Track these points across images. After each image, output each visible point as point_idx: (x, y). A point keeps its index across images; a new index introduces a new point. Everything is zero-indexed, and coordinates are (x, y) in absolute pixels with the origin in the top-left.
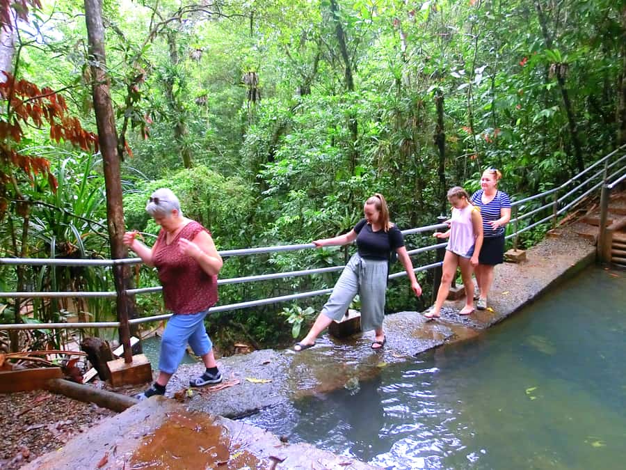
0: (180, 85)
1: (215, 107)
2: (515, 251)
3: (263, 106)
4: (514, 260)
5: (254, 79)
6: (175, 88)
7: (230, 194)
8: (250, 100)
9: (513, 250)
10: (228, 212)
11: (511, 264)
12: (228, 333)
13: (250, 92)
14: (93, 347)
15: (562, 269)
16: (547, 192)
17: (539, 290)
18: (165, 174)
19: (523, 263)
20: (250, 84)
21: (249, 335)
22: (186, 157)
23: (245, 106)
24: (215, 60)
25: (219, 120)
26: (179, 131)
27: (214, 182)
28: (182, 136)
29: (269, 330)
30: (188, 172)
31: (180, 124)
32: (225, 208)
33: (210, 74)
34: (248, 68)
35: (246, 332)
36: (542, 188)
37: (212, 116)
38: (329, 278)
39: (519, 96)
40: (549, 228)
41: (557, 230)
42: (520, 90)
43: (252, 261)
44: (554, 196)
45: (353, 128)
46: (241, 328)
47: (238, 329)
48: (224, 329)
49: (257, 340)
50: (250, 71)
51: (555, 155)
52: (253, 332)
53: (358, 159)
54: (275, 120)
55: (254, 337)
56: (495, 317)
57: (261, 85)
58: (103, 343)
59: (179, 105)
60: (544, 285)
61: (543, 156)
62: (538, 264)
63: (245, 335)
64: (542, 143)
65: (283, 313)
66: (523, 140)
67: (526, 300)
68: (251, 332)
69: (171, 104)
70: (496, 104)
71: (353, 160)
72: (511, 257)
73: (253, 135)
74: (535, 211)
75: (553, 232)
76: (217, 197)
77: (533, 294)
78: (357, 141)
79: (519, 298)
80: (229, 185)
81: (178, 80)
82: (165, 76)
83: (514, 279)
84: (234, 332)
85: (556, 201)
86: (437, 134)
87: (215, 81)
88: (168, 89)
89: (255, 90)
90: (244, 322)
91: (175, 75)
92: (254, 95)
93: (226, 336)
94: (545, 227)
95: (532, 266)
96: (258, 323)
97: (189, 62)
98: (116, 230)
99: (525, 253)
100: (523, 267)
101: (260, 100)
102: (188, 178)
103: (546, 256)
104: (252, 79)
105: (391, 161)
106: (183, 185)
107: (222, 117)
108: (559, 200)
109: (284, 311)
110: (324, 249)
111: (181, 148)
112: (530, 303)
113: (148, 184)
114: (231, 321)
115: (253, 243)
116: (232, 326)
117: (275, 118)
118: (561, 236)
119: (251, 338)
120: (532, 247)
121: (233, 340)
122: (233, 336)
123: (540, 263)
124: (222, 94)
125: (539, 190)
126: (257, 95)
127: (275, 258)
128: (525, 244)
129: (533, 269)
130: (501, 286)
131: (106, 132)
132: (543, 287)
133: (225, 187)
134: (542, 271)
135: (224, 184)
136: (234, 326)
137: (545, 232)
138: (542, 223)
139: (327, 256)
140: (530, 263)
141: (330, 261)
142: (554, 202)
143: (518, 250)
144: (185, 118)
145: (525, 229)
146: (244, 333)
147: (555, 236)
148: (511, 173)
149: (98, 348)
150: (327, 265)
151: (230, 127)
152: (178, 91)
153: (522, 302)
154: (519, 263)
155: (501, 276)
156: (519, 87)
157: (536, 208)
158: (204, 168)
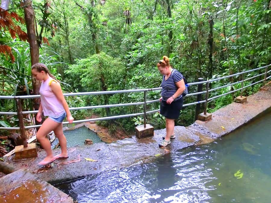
0: (94, 16)
1: (112, 27)
2: (241, 97)
3: (133, 26)
4: (240, 102)
5: (129, 14)
6: (93, 18)
7: (115, 65)
8: (127, 23)
9: (240, 96)
10: (114, 73)
11: (239, 104)
12: (114, 126)
13: (127, 19)
14: (13, 138)
15: (265, 108)
16: (262, 67)
17: (251, 118)
18: (88, 57)
19: (245, 103)
20: (127, 16)
21: (122, 128)
22: (97, 49)
23: (125, 26)
24: (112, 5)
25: (113, 33)
26: (94, 37)
27: (108, 60)
28: (95, 39)
29: (131, 126)
30: (97, 55)
31: (94, 34)
32: (112, 72)
33: (110, 12)
34: (126, 8)
35: (121, 126)
36: (259, 65)
37: (110, 31)
38: (155, 105)
39: (251, 18)
40: (261, 86)
41: (266, 87)
42: (252, 15)
43: (124, 96)
44: (265, 70)
45: (171, 35)
46: (120, 125)
47: (118, 125)
48: (112, 125)
49: (126, 130)
50: (127, 10)
51: (268, 49)
52: (125, 127)
53: (172, 50)
54: (136, 32)
55: (125, 129)
56: (225, 132)
57: (132, 16)
58: (19, 136)
59: (95, 25)
60: (254, 115)
61: (262, 49)
62: (253, 105)
63: (121, 128)
64: (262, 43)
65: (133, 120)
66: (252, 41)
67: (243, 123)
68: (123, 126)
69: (90, 25)
70: (238, 22)
71: (170, 50)
72: (239, 100)
73: (126, 39)
74: (256, 76)
75: (263, 88)
76: (109, 67)
77: (247, 120)
78: (171, 42)
79: (239, 122)
80: (115, 61)
81: (93, 14)
82: (88, 13)
83: (238, 111)
84: (117, 126)
85: (266, 72)
86: (209, 38)
87: (113, 15)
88: (89, 18)
89: (129, 18)
90: (121, 122)
91: (92, 12)
92: (129, 21)
93: (113, 128)
94: (260, 85)
95: (249, 105)
96: (127, 123)
97: (99, 6)
98: (35, 81)
99: (246, 98)
100: (244, 105)
101: (131, 23)
102: (97, 58)
103: (258, 100)
104: (127, 14)
105: (186, 51)
106: (95, 61)
107: (115, 31)
108: (268, 72)
109: (134, 119)
110: (153, 91)
111: (95, 45)
112: (245, 125)
113: (80, 61)
114: (115, 121)
115: (125, 87)
116: (116, 124)
117: (136, 31)
118: (268, 90)
119: (123, 129)
120: (251, 95)
121: (116, 130)
122: (116, 128)
123: (254, 104)
124: (115, 21)
125: (258, 66)
126: (130, 21)
127: (131, 95)
128: (249, 93)
129: (250, 107)
130: (231, 115)
131: (31, 32)
132: (254, 117)
133: (113, 62)
134: (254, 108)
135: (113, 61)
136: (117, 124)
137: (259, 88)
138: (259, 83)
139: (154, 95)
140: (248, 104)
141: (155, 97)
142: (265, 73)
143: (242, 96)
144: (97, 31)
145: (249, 85)
146: (120, 127)
147: (264, 90)
148: (244, 58)
149: (15, 139)
150: (154, 99)
151: (118, 36)
152: (94, 19)
153: (241, 124)
154: (243, 103)
155: (232, 109)
156: (252, 13)
157: (256, 75)
158: (104, 53)
